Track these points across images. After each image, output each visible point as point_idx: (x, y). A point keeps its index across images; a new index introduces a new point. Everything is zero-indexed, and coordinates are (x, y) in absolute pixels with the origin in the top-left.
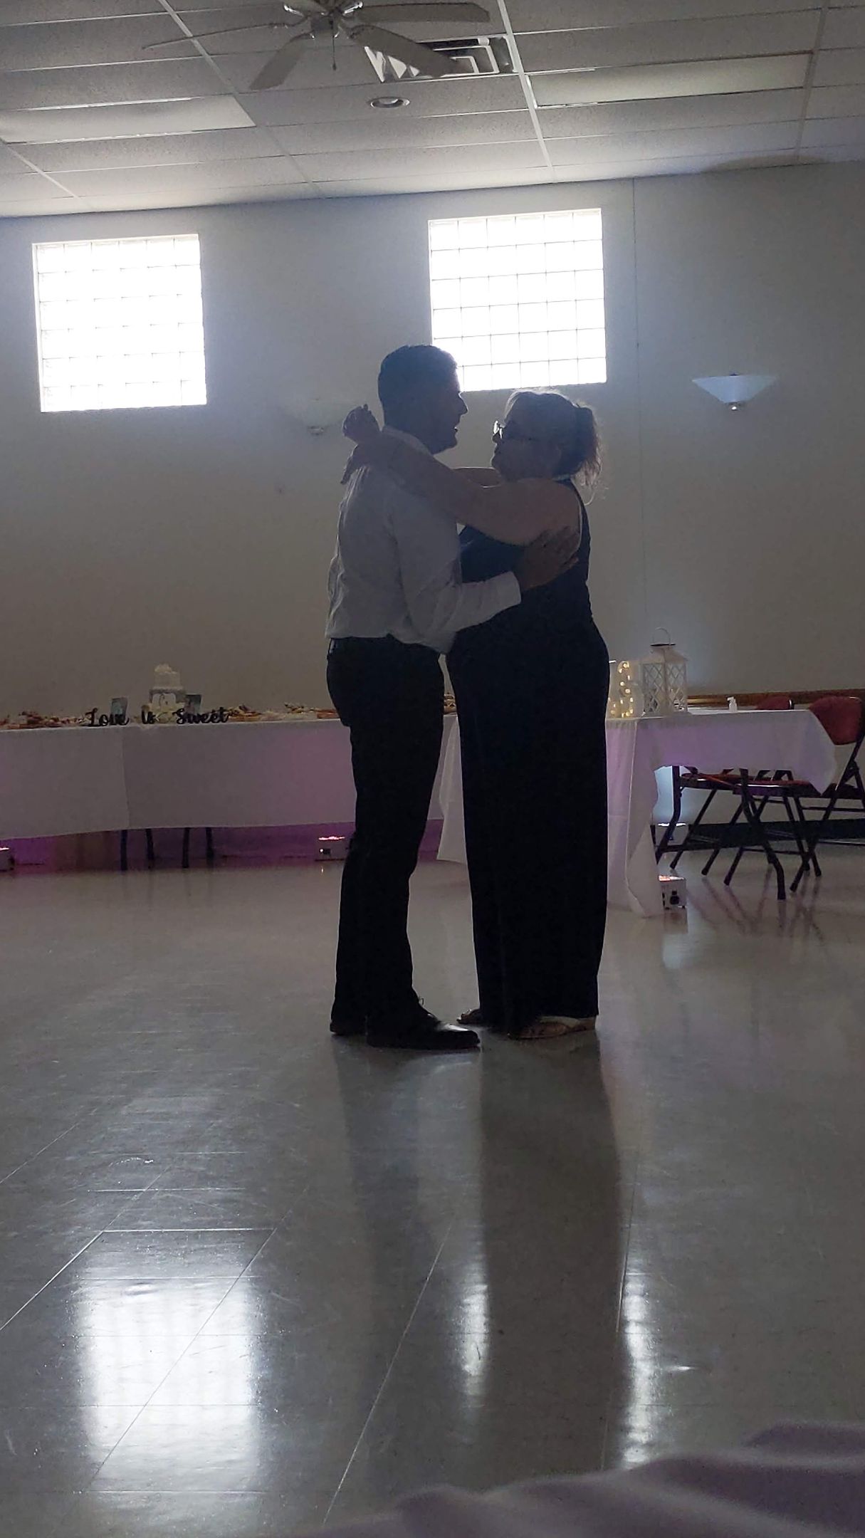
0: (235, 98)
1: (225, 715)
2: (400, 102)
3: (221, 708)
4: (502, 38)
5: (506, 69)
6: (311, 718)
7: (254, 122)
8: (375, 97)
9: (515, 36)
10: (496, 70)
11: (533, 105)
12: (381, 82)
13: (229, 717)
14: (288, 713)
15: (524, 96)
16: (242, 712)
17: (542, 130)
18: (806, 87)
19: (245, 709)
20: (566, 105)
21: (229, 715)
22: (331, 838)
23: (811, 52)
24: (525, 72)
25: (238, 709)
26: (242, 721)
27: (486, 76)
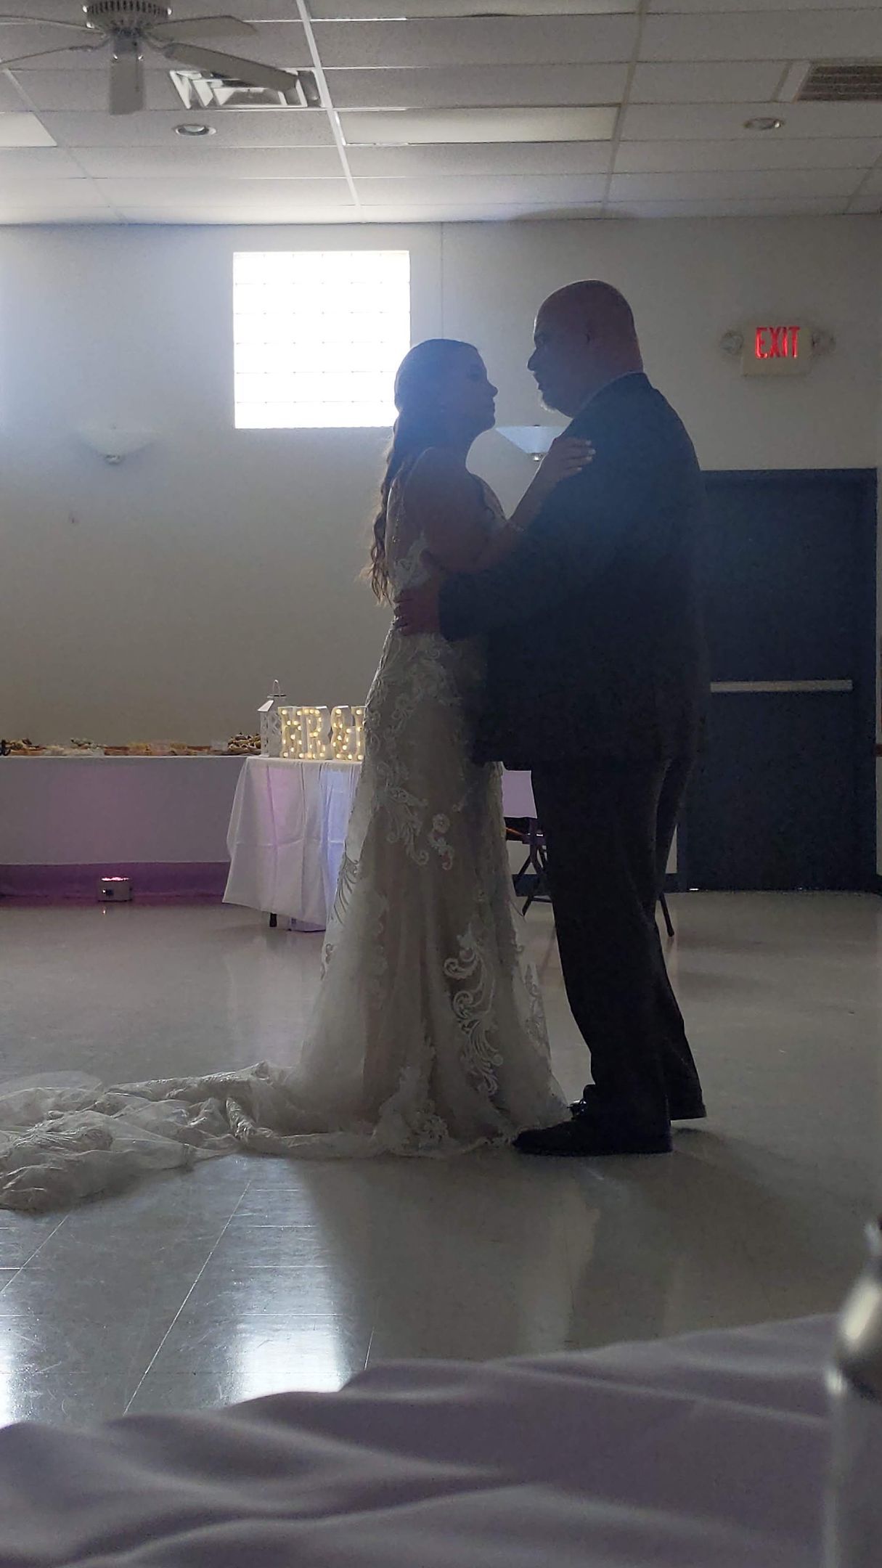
0: (37, 116)
1: (7, 748)
2: (206, 131)
3: (4, 743)
4: (311, 73)
5: (313, 103)
6: (98, 754)
7: (56, 140)
8: (181, 124)
9: (323, 70)
10: (304, 103)
11: (342, 142)
12: (187, 110)
13: (12, 751)
14: (74, 748)
15: (331, 132)
16: (25, 746)
17: (350, 168)
18: (615, 140)
19: (28, 743)
20: (375, 144)
21: (14, 749)
22: (114, 879)
23: (618, 105)
24: (334, 107)
25: (19, 742)
26: (25, 754)
27: (293, 108)
